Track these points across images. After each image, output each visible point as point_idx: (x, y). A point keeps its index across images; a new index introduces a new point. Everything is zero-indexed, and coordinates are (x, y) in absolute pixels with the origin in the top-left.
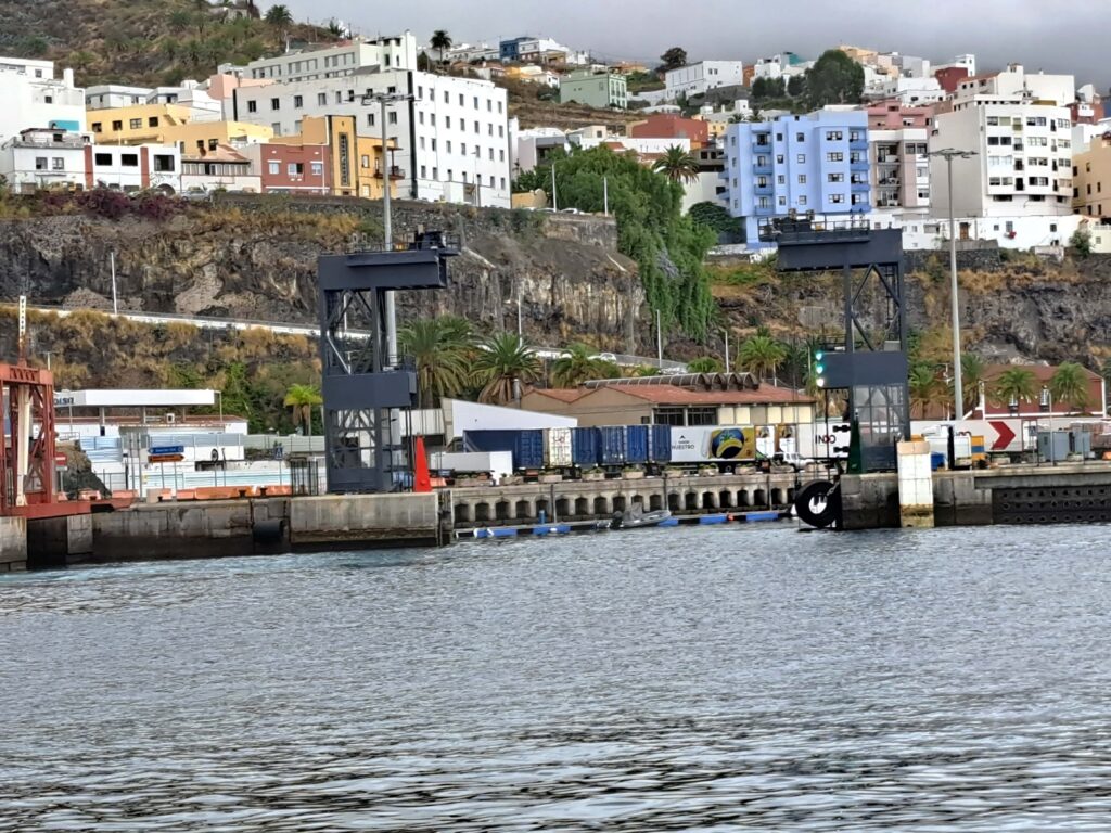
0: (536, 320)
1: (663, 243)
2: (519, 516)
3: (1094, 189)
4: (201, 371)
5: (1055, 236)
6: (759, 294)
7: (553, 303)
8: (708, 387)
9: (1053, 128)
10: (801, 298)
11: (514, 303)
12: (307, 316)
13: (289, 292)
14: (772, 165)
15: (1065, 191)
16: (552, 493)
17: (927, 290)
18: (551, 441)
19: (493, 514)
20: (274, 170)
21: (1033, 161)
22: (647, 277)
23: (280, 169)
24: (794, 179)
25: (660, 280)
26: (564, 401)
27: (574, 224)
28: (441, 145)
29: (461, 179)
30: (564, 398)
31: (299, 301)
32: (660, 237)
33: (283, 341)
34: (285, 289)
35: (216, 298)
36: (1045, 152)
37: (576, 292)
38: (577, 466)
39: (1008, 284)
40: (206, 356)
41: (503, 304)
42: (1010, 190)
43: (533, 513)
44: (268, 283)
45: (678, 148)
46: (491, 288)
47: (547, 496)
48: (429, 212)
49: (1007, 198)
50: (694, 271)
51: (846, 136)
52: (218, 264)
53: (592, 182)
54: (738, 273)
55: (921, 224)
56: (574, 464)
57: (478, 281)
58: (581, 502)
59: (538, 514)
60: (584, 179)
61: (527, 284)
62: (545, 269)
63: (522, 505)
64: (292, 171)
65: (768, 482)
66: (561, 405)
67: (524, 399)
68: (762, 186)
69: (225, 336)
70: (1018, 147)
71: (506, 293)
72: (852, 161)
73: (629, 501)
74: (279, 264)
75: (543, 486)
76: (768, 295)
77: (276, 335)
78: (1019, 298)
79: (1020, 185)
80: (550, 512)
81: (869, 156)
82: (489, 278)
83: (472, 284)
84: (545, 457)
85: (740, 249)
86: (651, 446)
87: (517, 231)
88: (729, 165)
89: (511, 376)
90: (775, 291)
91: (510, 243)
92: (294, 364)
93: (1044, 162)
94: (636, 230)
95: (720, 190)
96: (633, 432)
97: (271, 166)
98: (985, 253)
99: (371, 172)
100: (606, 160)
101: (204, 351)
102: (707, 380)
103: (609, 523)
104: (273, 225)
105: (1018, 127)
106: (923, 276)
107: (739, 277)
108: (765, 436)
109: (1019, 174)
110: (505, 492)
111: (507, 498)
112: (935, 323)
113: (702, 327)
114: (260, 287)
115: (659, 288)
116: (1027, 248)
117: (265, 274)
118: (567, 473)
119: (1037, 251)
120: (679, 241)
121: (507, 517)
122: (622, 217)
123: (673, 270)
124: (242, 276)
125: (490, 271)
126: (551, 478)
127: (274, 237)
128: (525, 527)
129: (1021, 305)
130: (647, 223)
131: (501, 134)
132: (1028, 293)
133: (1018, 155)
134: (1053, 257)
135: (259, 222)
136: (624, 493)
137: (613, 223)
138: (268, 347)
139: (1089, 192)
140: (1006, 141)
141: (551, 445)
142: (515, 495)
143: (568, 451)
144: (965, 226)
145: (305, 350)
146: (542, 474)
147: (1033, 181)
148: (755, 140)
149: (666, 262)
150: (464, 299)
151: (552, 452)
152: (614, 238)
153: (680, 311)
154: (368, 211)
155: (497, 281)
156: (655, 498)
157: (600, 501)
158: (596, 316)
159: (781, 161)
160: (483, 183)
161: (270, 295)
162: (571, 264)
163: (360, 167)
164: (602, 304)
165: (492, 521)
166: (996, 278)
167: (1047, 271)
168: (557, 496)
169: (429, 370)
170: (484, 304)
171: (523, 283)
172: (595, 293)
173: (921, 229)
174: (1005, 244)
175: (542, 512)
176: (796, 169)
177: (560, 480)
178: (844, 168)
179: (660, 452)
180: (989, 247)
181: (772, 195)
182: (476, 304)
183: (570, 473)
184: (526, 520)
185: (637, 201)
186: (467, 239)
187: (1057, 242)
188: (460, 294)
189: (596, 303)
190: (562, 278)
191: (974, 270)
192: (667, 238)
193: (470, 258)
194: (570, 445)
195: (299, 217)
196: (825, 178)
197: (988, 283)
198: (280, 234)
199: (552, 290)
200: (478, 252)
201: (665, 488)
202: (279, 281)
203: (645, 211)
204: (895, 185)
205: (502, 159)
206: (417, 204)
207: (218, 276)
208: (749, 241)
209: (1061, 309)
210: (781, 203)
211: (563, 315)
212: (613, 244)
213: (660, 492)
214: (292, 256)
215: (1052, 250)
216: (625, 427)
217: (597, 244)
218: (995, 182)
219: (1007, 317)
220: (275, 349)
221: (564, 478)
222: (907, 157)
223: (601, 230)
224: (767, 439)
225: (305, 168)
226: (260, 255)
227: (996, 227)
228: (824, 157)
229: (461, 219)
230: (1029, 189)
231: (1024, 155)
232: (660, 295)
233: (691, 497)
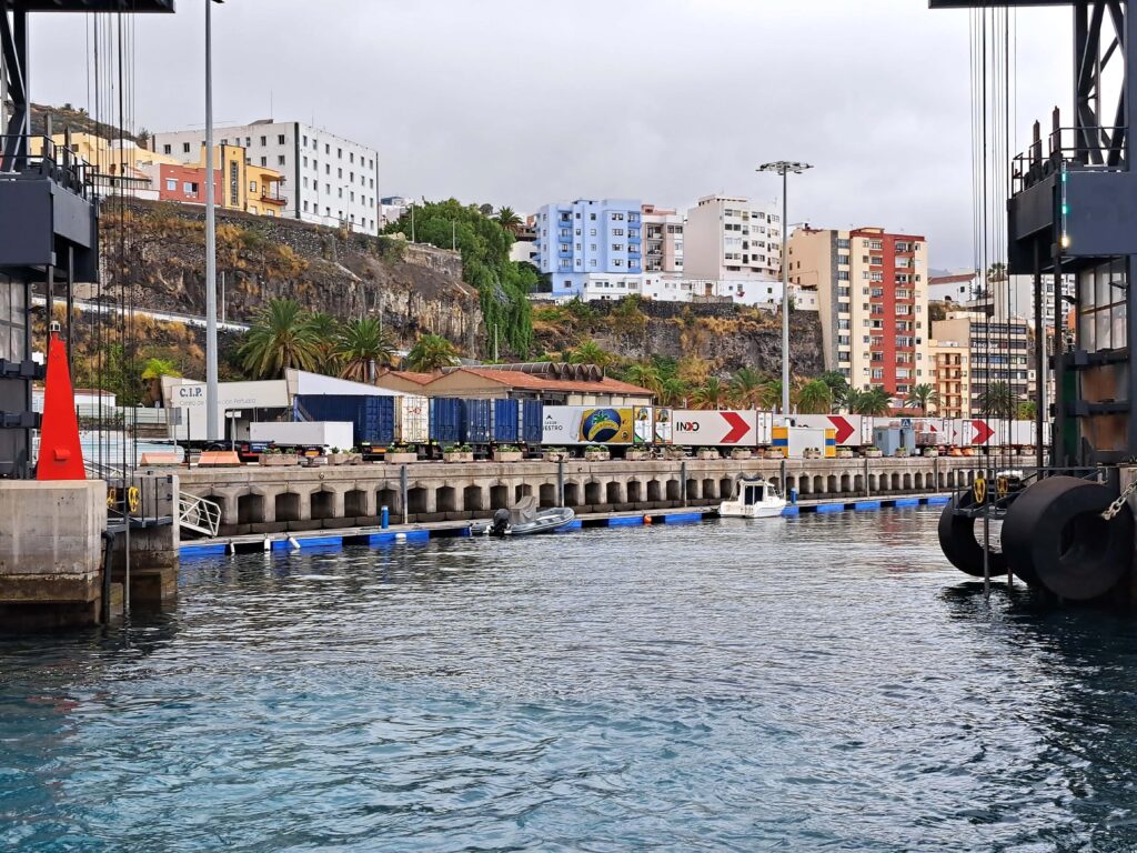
0: (395, 327)
1: (497, 278)
2: (348, 513)
3: (795, 266)
4: (82, 350)
5: (771, 296)
6: (562, 328)
7: (409, 314)
8: (557, 376)
9: (769, 221)
10: (593, 332)
11: (376, 312)
12: (191, 310)
13: (176, 287)
14: (572, 236)
15: (775, 266)
16: (402, 479)
17: (682, 331)
18: (404, 411)
19: (305, 511)
20: (171, 186)
21: (755, 243)
22: (484, 301)
23: (177, 188)
24: (588, 247)
25: (495, 306)
26: (419, 383)
27: (429, 254)
28: (322, 186)
29: (338, 216)
30: (419, 380)
31: (185, 296)
32: (495, 273)
33: (163, 327)
34: (172, 285)
35: (106, 288)
36: (763, 238)
37: (429, 307)
38: (435, 443)
39: (740, 329)
40: (88, 337)
41: (368, 312)
42: (739, 263)
43: (371, 509)
44: (156, 278)
45: (508, 210)
46: (358, 298)
47: (395, 484)
48: (304, 231)
49: (738, 268)
50: (520, 301)
51: (626, 218)
52: (108, 258)
53: (443, 226)
54: (547, 312)
55: (678, 283)
56: (431, 441)
57: (346, 289)
58: (445, 493)
59: (379, 511)
60: (437, 223)
61: (388, 296)
62: (404, 286)
63: (354, 497)
64: (188, 188)
65: (682, 471)
66: (415, 387)
67: (379, 380)
68: (564, 251)
69: (107, 320)
70: (745, 232)
71: (370, 303)
72: (629, 236)
73: (512, 493)
74: (167, 263)
75: (387, 467)
76: (569, 329)
77: (156, 321)
78: (747, 339)
79: (745, 260)
80: (398, 507)
81: (642, 233)
82: (356, 289)
83: (341, 292)
84: (396, 430)
85: (548, 296)
86: (521, 424)
87: (381, 255)
88: (540, 235)
89: (367, 360)
90: (574, 326)
91: (375, 263)
92: (172, 348)
93: (762, 245)
94: (476, 265)
95: (532, 255)
96: (502, 406)
97: (169, 183)
98: (724, 306)
99: (258, 196)
100: (454, 210)
101: (85, 332)
102: (557, 369)
103: (487, 525)
104: (162, 228)
105: (746, 218)
106: (680, 321)
107: (549, 315)
108: (644, 418)
109: (745, 252)
110: (326, 477)
111: (329, 486)
112: (687, 355)
113: (525, 347)
114: (148, 281)
115: (494, 312)
116: (752, 304)
117: (154, 270)
118: (423, 452)
119: (759, 306)
120: (509, 278)
121: (330, 516)
122: (466, 253)
123: (506, 301)
124: (131, 270)
125: (357, 283)
126: (402, 457)
127: (164, 239)
128: (356, 531)
129: (747, 345)
130: (485, 261)
131: (372, 186)
132: (753, 336)
133: (745, 238)
134: (769, 310)
135: (150, 225)
136: (505, 481)
137: (459, 258)
138: (148, 332)
139: (791, 268)
140: (737, 227)
141: (404, 417)
142: (343, 480)
143: (425, 425)
144: (709, 286)
145: (183, 336)
146: (390, 451)
147: (754, 257)
148: (560, 217)
149: (499, 292)
150: (334, 305)
151: (404, 426)
152: (460, 270)
153: (508, 333)
154: (251, 224)
155: (363, 292)
156: (546, 489)
157: (472, 492)
158: (444, 328)
159: (578, 234)
160: (355, 221)
161: (158, 289)
162: (424, 285)
163: (248, 190)
164: (450, 318)
165: (306, 521)
166: (731, 324)
167: (766, 320)
168: (409, 484)
169: (285, 349)
170: (352, 310)
171: (385, 296)
172: (444, 310)
173: (679, 286)
174: (737, 300)
175: (386, 508)
176: (589, 240)
177: (415, 460)
178: (624, 241)
179: (530, 432)
180: (726, 302)
181: (571, 258)
182: (345, 310)
183: (428, 452)
184: (360, 519)
185: (479, 243)
186: (339, 257)
187: (772, 300)
188: (331, 301)
189: (445, 317)
190: (418, 294)
191: (716, 318)
192: (500, 274)
193: (340, 271)
194: (427, 418)
195: (187, 224)
196: (610, 247)
197: (726, 327)
198: (169, 236)
199: (409, 303)
200: (347, 267)
201: (559, 475)
202: (168, 278)
203: (484, 250)
204: (659, 255)
205: (372, 205)
206: (299, 223)
207: (108, 269)
208: (554, 290)
209: (774, 348)
210: (578, 264)
211: (418, 325)
212: (459, 275)
213: (553, 481)
214: (179, 256)
215: (769, 306)
216: (493, 400)
217: (446, 272)
218: (729, 257)
219: (739, 352)
220: (154, 334)
221: (419, 458)
222: (668, 235)
223: (448, 262)
224: (646, 421)
225: (200, 188)
226: (149, 254)
227: (731, 288)
228: (610, 233)
229: (334, 239)
230: (752, 263)
231: (750, 239)
232: (495, 318)
233: (591, 487)
